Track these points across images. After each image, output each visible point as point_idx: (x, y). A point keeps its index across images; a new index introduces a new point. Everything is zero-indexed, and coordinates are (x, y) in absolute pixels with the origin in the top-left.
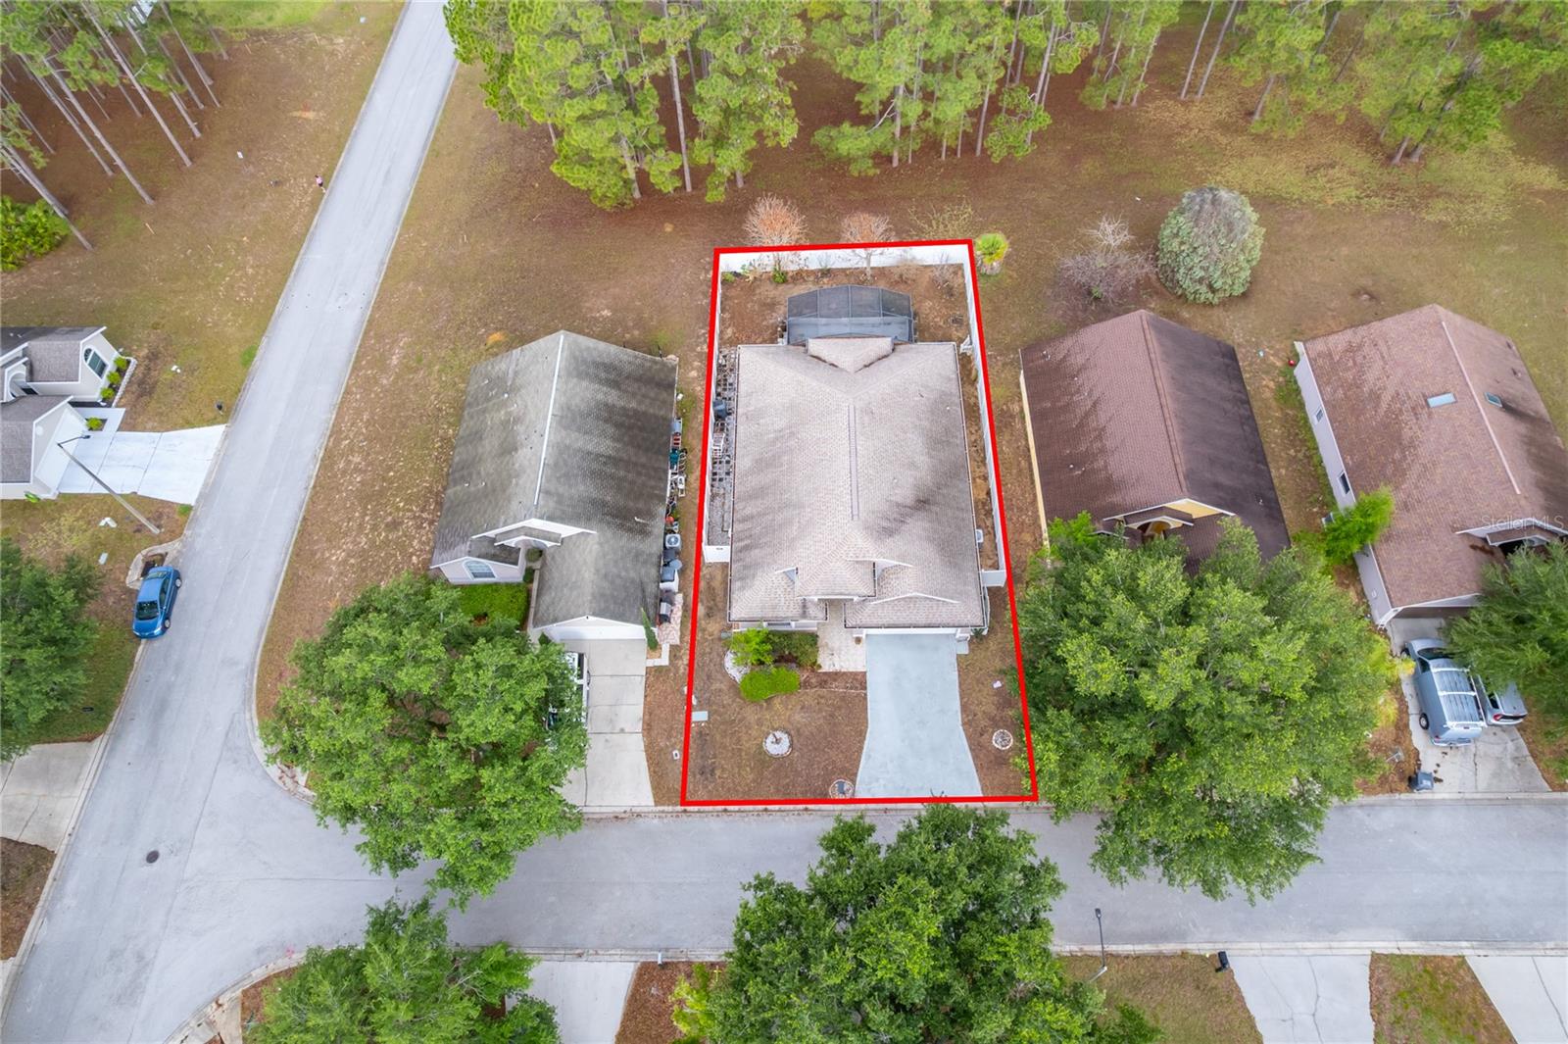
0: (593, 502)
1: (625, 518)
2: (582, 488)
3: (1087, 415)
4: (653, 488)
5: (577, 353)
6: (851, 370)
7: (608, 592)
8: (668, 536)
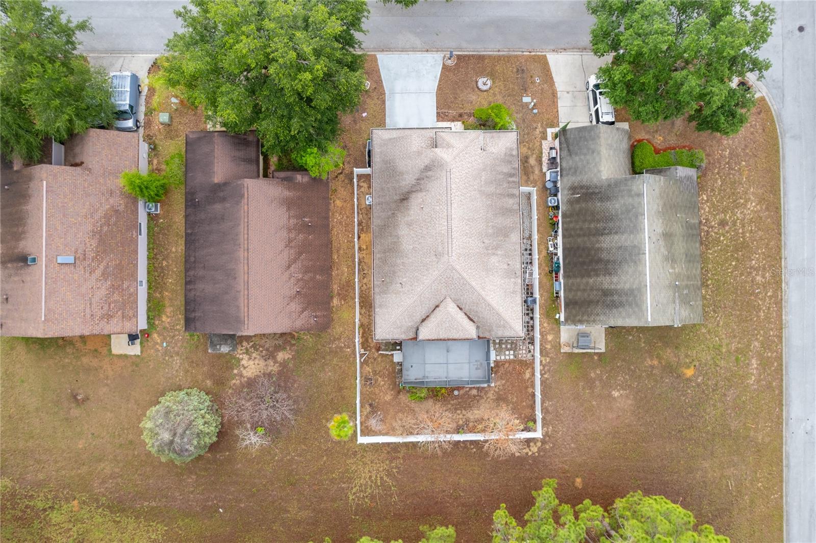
0: (608, 199)
1: (586, 194)
2: (617, 206)
3: (295, 261)
4: (571, 222)
5: (636, 309)
6: (448, 300)
7: (591, 142)
8: (556, 204)
